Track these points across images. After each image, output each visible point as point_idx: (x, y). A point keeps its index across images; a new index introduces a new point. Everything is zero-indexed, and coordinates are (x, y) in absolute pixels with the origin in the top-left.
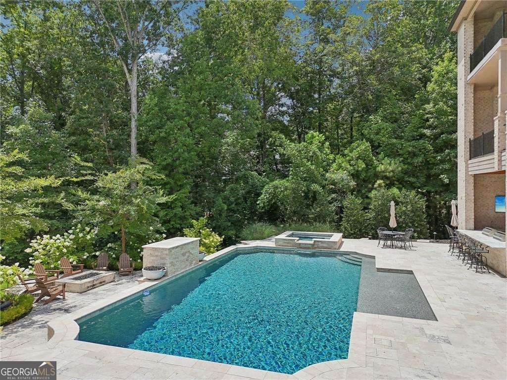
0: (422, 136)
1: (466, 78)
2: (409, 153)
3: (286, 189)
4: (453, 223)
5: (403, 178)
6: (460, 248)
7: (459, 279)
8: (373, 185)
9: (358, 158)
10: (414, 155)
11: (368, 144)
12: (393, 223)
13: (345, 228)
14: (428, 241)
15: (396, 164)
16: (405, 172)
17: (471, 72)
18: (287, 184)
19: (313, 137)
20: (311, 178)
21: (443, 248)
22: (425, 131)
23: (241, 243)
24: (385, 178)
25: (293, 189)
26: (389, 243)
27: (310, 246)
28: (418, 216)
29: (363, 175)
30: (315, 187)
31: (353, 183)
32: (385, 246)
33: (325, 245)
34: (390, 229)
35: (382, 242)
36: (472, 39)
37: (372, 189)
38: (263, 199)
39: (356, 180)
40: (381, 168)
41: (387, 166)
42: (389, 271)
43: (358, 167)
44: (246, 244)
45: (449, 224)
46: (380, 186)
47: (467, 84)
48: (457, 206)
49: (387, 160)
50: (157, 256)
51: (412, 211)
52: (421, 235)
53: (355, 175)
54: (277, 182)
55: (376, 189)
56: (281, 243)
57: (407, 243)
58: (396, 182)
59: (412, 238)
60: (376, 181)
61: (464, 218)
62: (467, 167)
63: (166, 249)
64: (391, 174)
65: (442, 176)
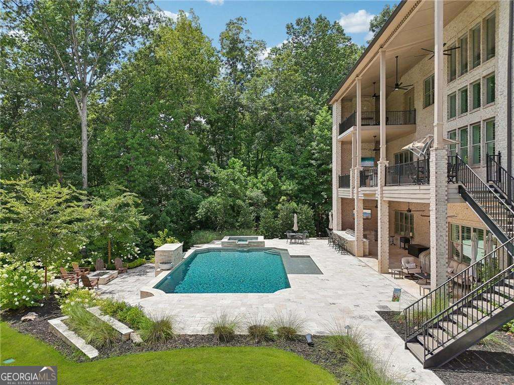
0: (310, 165)
1: (337, 137)
2: (302, 177)
3: (219, 204)
4: (330, 227)
5: (298, 194)
6: (334, 242)
7: (333, 258)
8: (279, 200)
9: (268, 180)
10: (304, 178)
11: (275, 170)
12: (295, 228)
13: (262, 232)
14: (316, 238)
15: (293, 185)
16: (300, 191)
17: (340, 134)
18: (218, 200)
19: (234, 163)
20: (235, 195)
21: (325, 242)
22: (313, 162)
23: (193, 246)
24: (287, 195)
25: (224, 204)
26: (293, 241)
27: (246, 245)
28: (309, 222)
29: (272, 193)
30: (239, 202)
31: (265, 199)
32: (291, 243)
33: (255, 244)
34: (294, 232)
35: (289, 240)
36: (340, 114)
37: (278, 203)
38: (201, 212)
39: (267, 196)
40: (284, 188)
41: (288, 186)
42: (297, 256)
43: (269, 187)
44: (199, 247)
45: (328, 227)
46: (283, 200)
47: (338, 141)
48: (332, 216)
49: (287, 182)
50: (165, 256)
51: (306, 219)
52: (311, 235)
53: (266, 193)
54: (211, 199)
55: (280, 203)
56: (226, 245)
57: (304, 241)
58: (293, 197)
59: (307, 237)
60: (281, 197)
61: (336, 223)
62: (337, 192)
63: (171, 251)
64: (291, 192)
65: (323, 193)
